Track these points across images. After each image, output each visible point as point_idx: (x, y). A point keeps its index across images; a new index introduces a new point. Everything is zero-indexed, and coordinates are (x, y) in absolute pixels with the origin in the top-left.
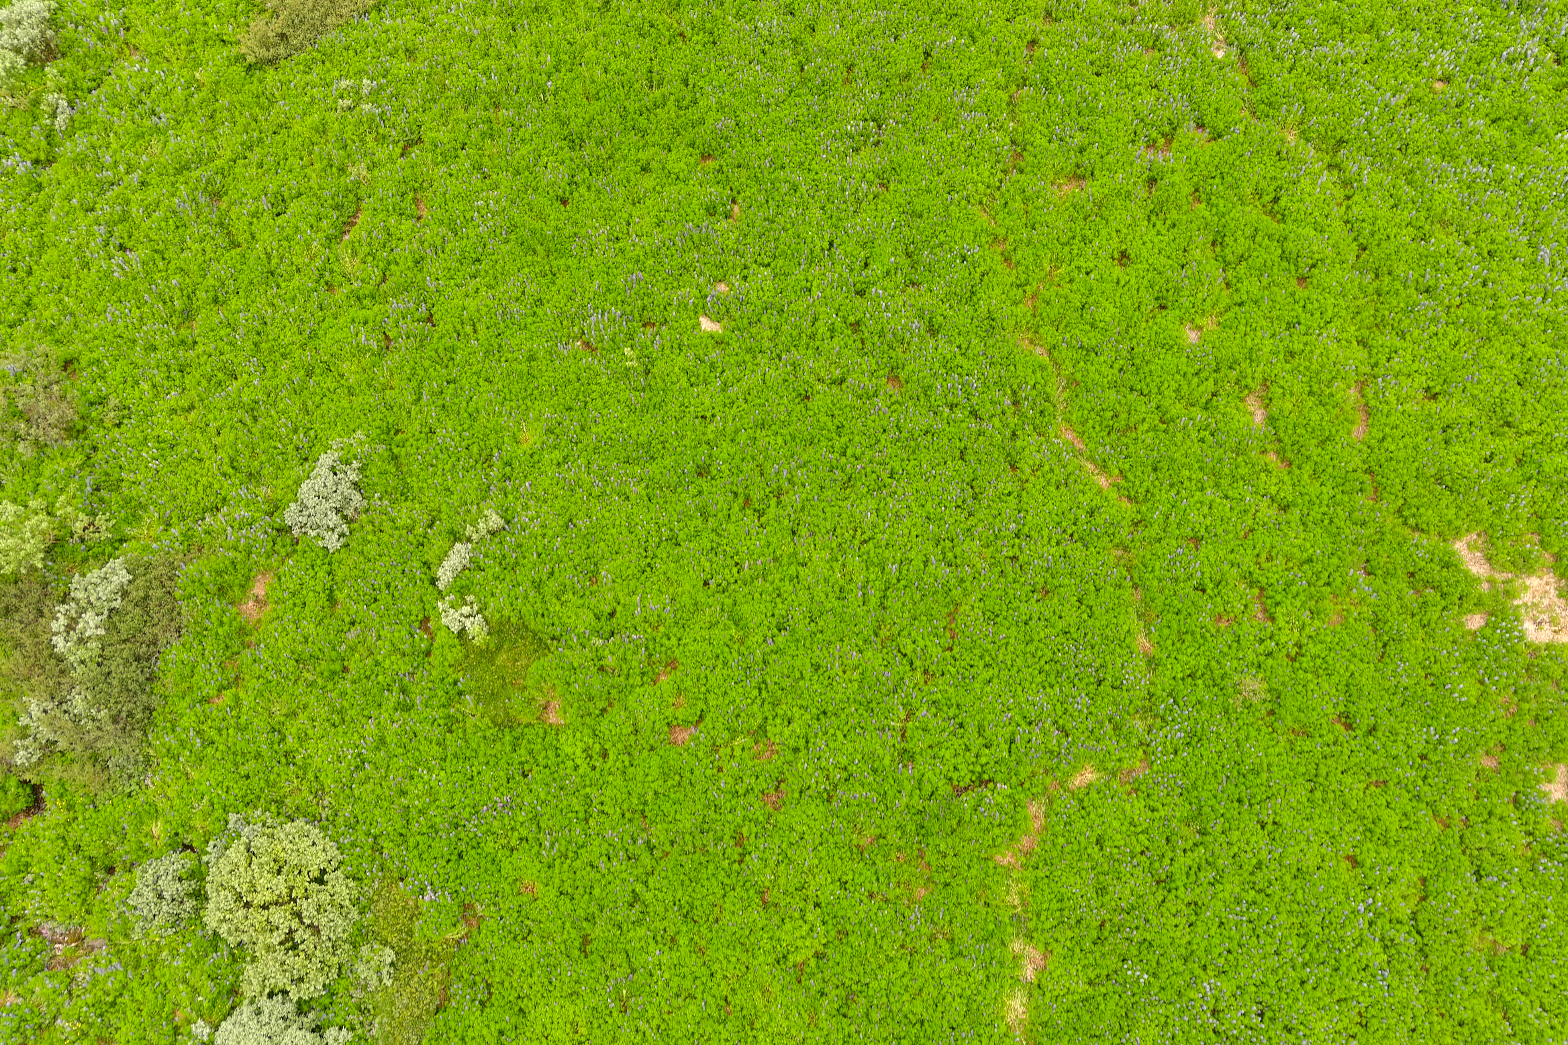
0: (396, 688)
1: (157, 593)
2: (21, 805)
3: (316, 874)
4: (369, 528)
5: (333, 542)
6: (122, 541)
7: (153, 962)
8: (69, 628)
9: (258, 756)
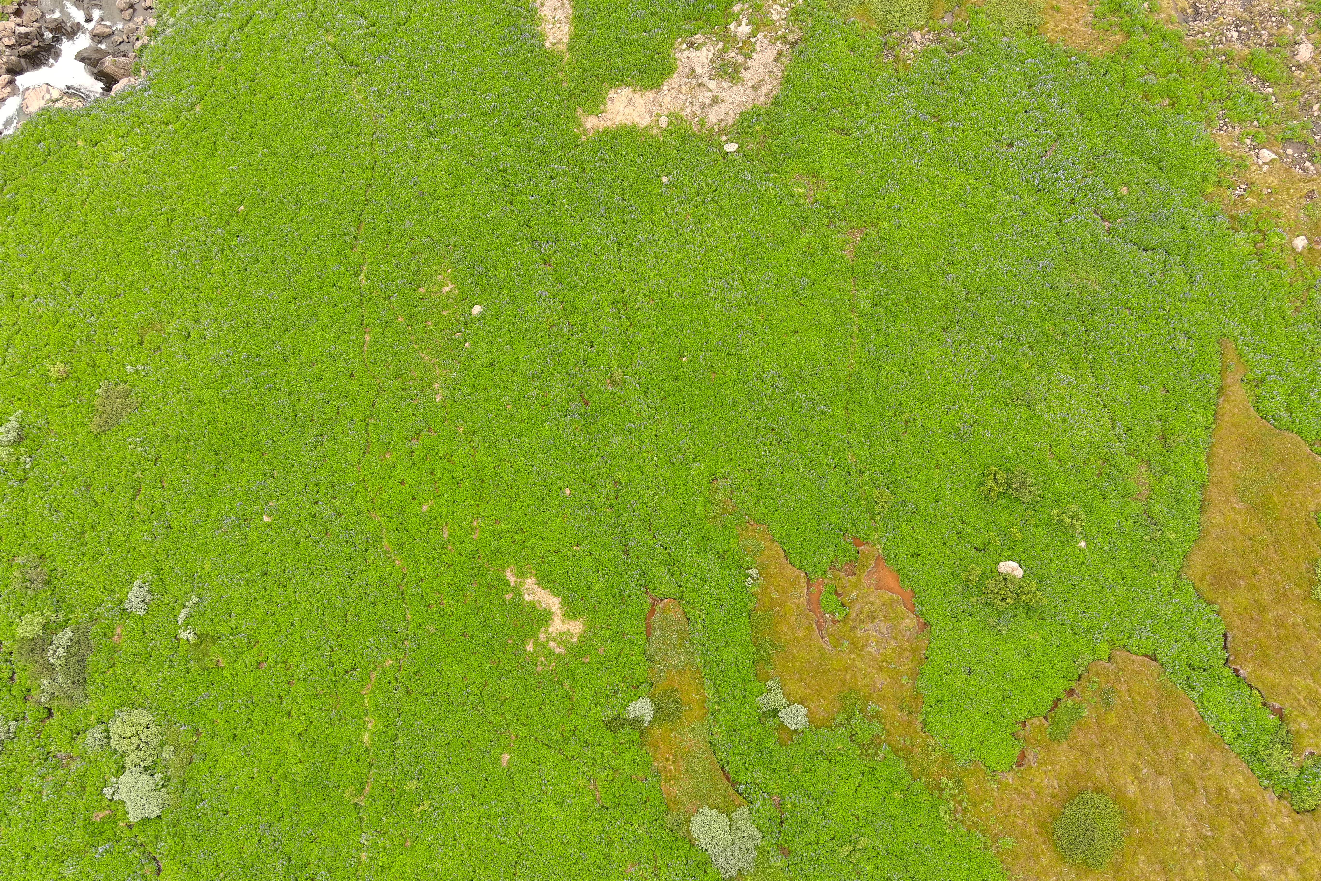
0: (168, 660)
1: (82, 638)
2: (45, 716)
3: (145, 725)
4: (154, 606)
5: (142, 612)
6: (69, 620)
7: (96, 761)
8: (54, 654)
9: (124, 689)
